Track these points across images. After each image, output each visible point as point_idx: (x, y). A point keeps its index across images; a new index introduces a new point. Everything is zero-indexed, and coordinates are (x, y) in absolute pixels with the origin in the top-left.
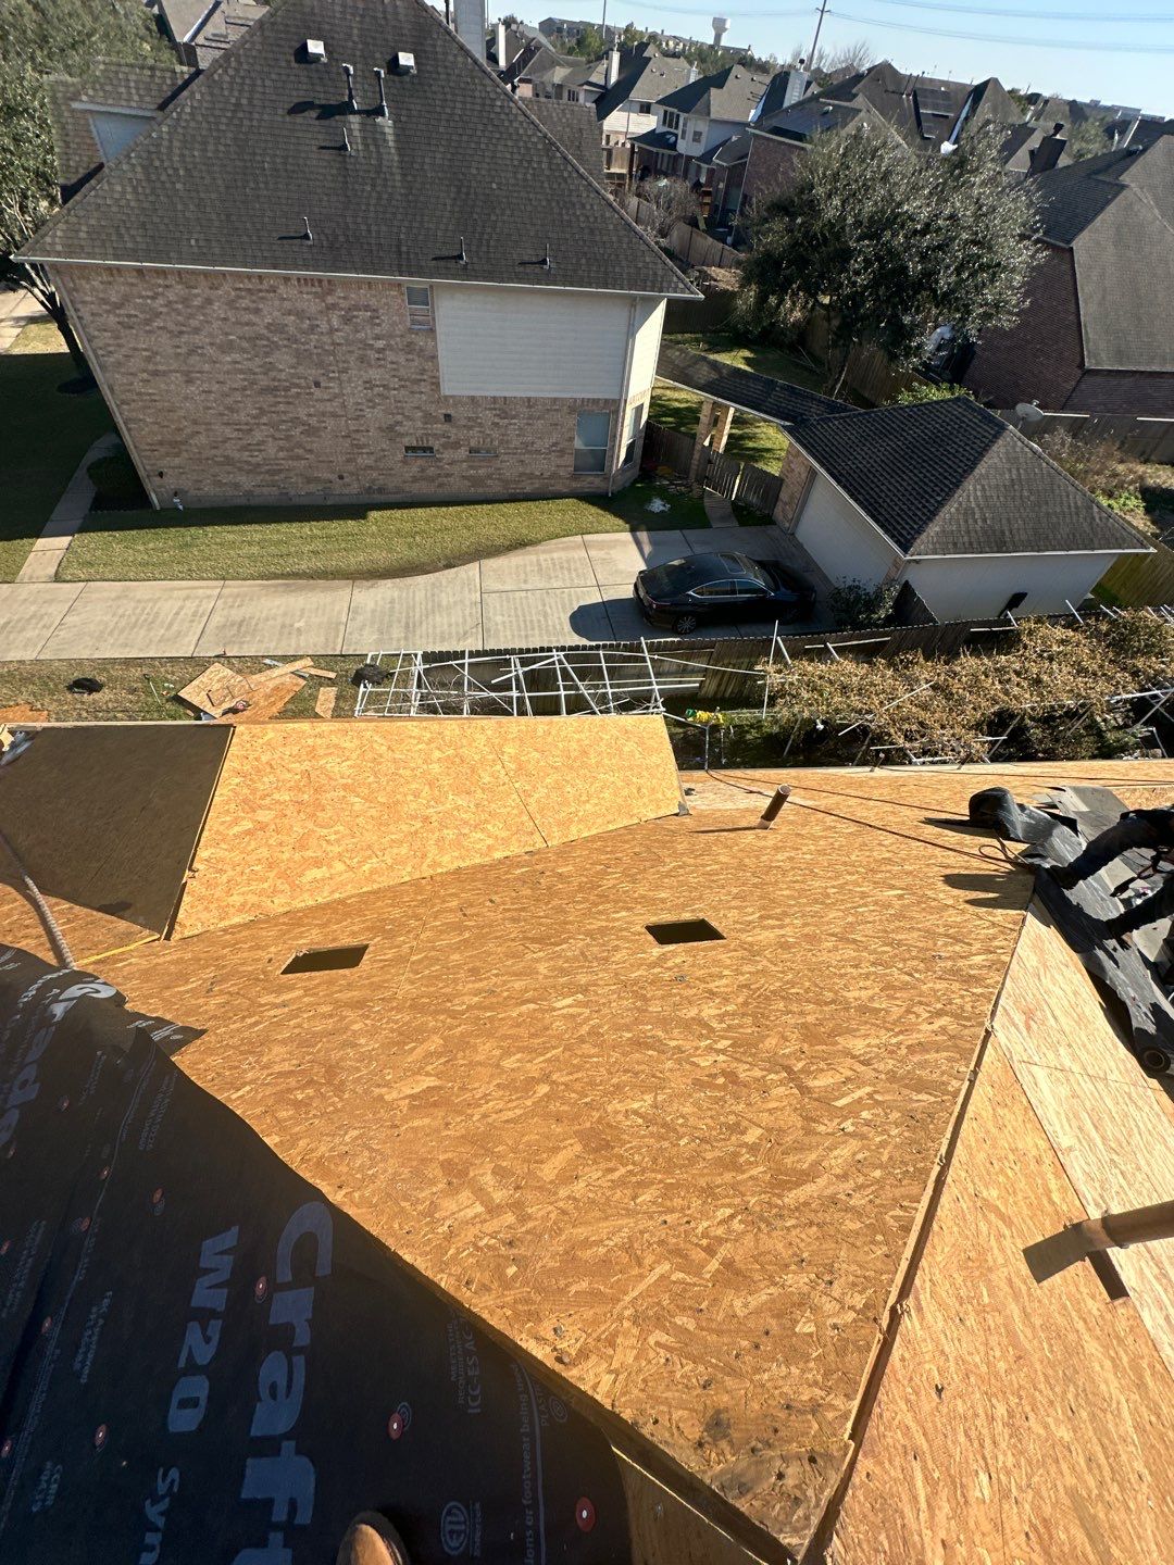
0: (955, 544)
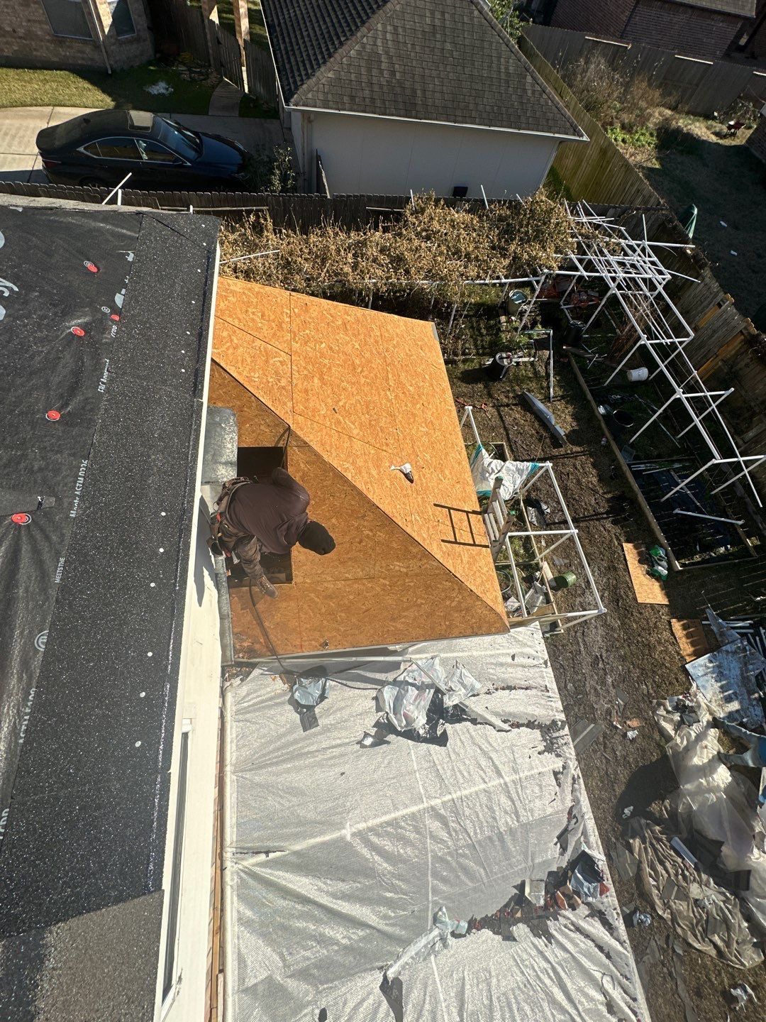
0: (352, 98)
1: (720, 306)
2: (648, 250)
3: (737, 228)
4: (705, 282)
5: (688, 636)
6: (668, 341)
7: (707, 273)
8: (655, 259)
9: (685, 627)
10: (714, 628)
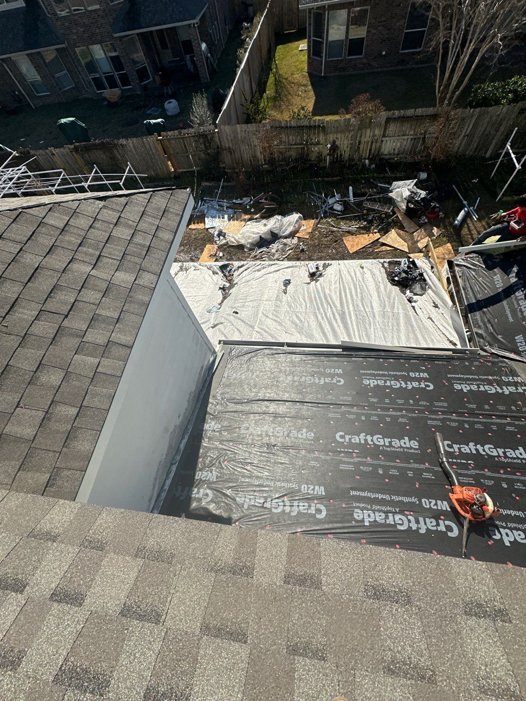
1: (53, 154)
2: (4, 170)
3: (28, 136)
4: (37, 155)
5: (198, 223)
6: (60, 180)
7: (32, 152)
8: (11, 169)
9: (194, 223)
10: (198, 214)
